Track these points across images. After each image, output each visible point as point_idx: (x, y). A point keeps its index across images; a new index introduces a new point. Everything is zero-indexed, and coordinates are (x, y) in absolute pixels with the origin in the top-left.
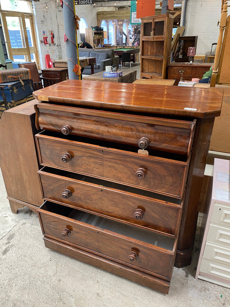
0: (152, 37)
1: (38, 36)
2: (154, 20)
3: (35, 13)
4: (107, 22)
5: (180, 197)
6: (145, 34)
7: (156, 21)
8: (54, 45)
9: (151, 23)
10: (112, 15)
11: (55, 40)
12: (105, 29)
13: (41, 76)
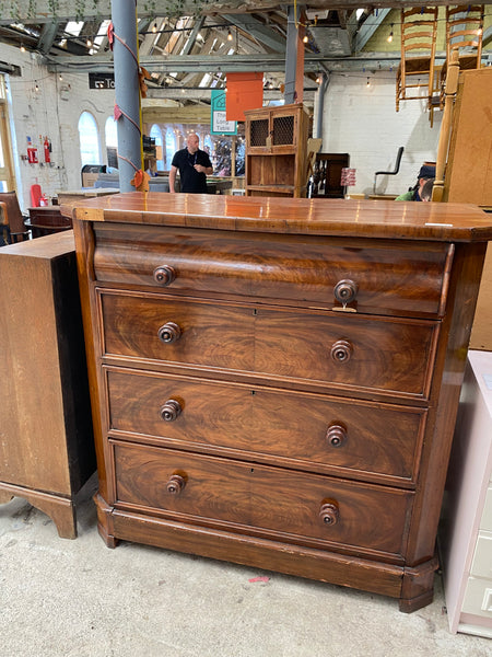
0: (269, 148)
1: (15, 145)
2: (272, 114)
3: (10, 98)
4: (162, 127)
5: (424, 397)
6: (253, 143)
7: (276, 116)
8: (51, 166)
9: (267, 120)
10: (173, 116)
11: (54, 156)
12: (159, 142)
13: (28, 223)
